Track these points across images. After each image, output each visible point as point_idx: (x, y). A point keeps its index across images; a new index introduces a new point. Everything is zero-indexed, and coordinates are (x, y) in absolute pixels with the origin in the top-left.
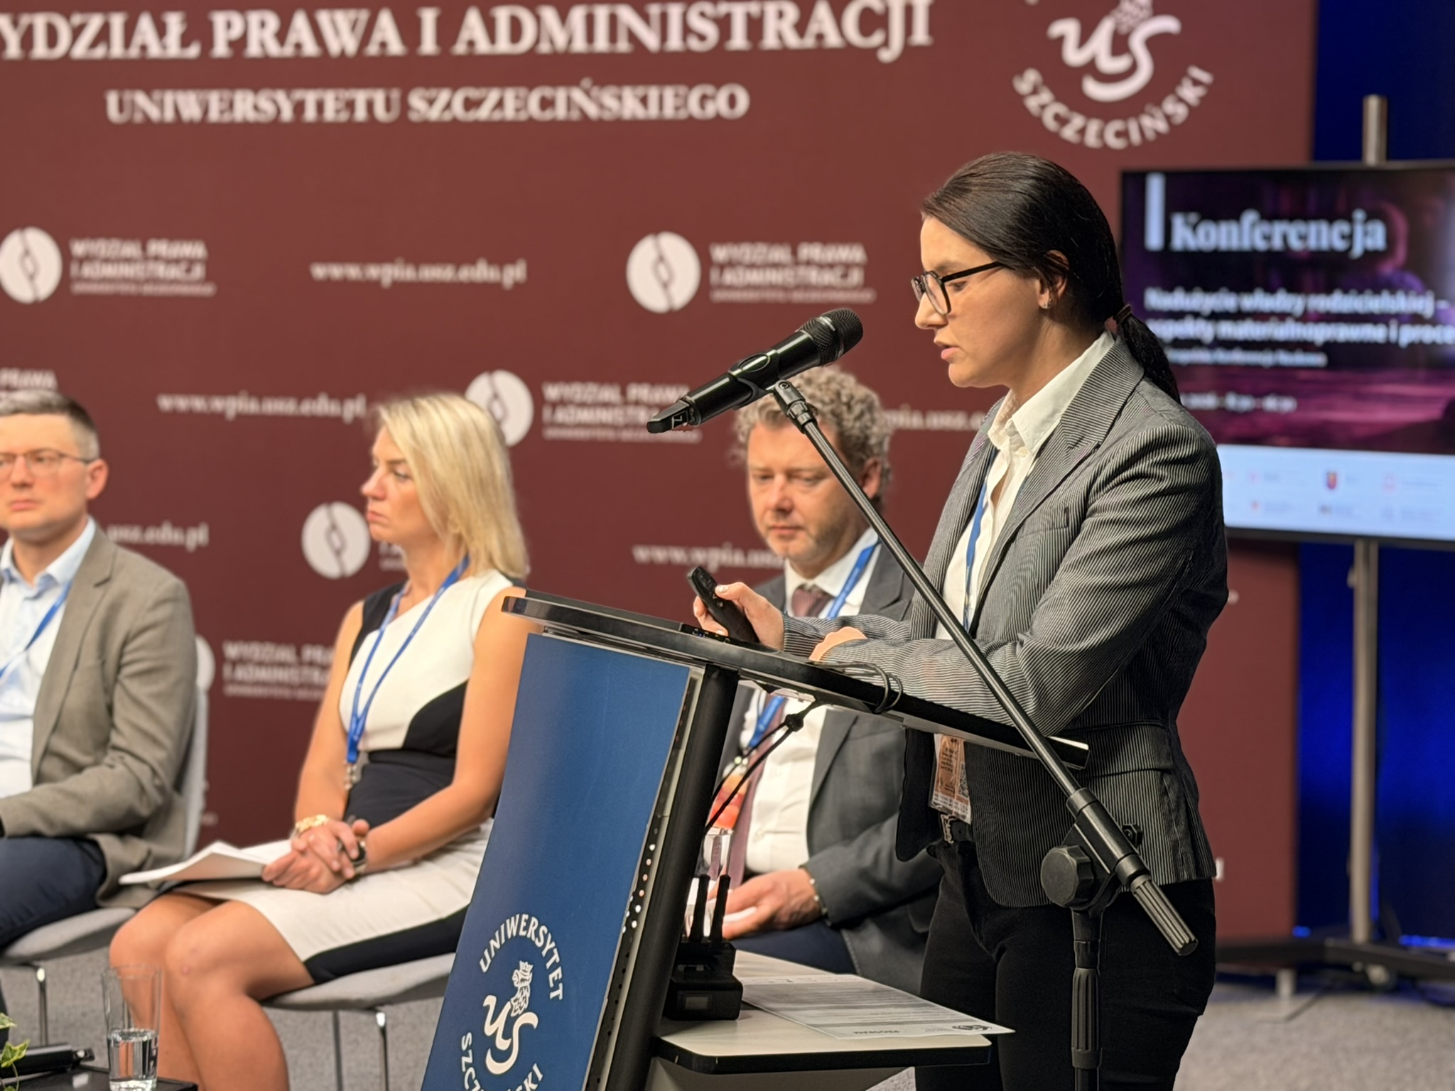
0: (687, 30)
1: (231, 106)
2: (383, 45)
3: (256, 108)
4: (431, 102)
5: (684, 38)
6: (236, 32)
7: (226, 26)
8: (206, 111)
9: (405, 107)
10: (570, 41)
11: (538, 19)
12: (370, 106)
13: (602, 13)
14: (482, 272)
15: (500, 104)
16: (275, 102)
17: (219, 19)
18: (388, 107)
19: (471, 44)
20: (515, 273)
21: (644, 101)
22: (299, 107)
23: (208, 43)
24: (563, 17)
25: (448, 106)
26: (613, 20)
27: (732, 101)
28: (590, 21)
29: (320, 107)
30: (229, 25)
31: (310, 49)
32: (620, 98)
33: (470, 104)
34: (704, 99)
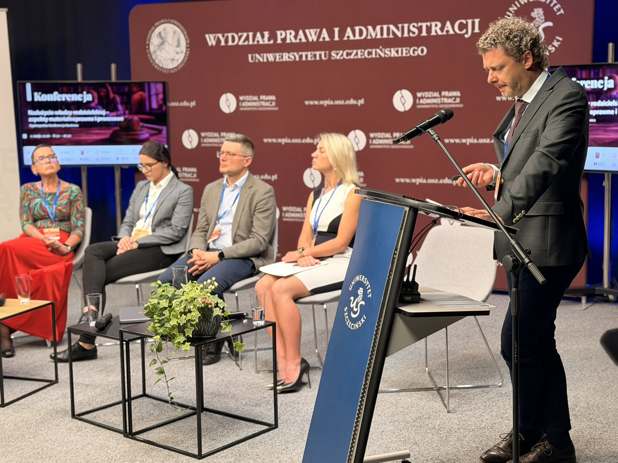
0: (409, 31)
1: (282, 57)
2: (324, 38)
3: (289, 57)
4: (337, 54)
5: (409, 34)
6: (283, 36)
7: (280, 34)
8: (275, 59)
9: (330, 55)
10: (376, 35)
11: (367, 29)
12: (320, 55)
13: (385, 27)
14: (352, 102)
15: (357, 54)
16: (294, 56)
17: (279, 33)
18: (325, 56)
19: (348, 37)
20: (361, 102)
21: (397, 52)
22: (301, 57)
23: (276, 39)
24: (374, 29)
25: (342, 55)
26: (388, 29)
27: (422, 51)
28: (382, 29)
29: (307, 56)
30: (281, 34)
31: (304, 40)
32: (390, 51)
33: (348, 54)
34: (414, 50)
